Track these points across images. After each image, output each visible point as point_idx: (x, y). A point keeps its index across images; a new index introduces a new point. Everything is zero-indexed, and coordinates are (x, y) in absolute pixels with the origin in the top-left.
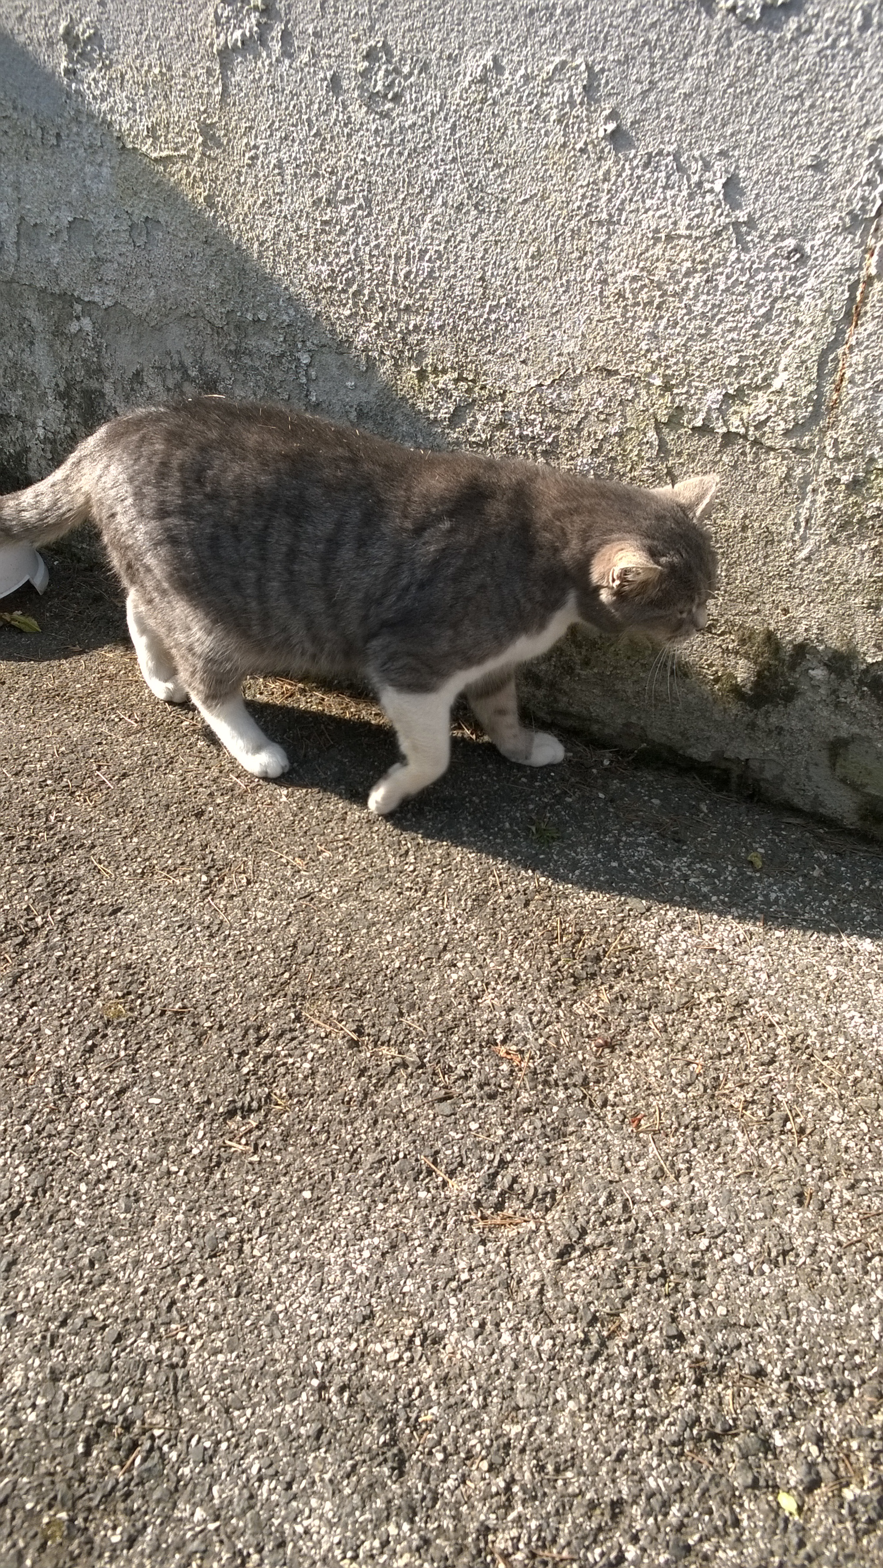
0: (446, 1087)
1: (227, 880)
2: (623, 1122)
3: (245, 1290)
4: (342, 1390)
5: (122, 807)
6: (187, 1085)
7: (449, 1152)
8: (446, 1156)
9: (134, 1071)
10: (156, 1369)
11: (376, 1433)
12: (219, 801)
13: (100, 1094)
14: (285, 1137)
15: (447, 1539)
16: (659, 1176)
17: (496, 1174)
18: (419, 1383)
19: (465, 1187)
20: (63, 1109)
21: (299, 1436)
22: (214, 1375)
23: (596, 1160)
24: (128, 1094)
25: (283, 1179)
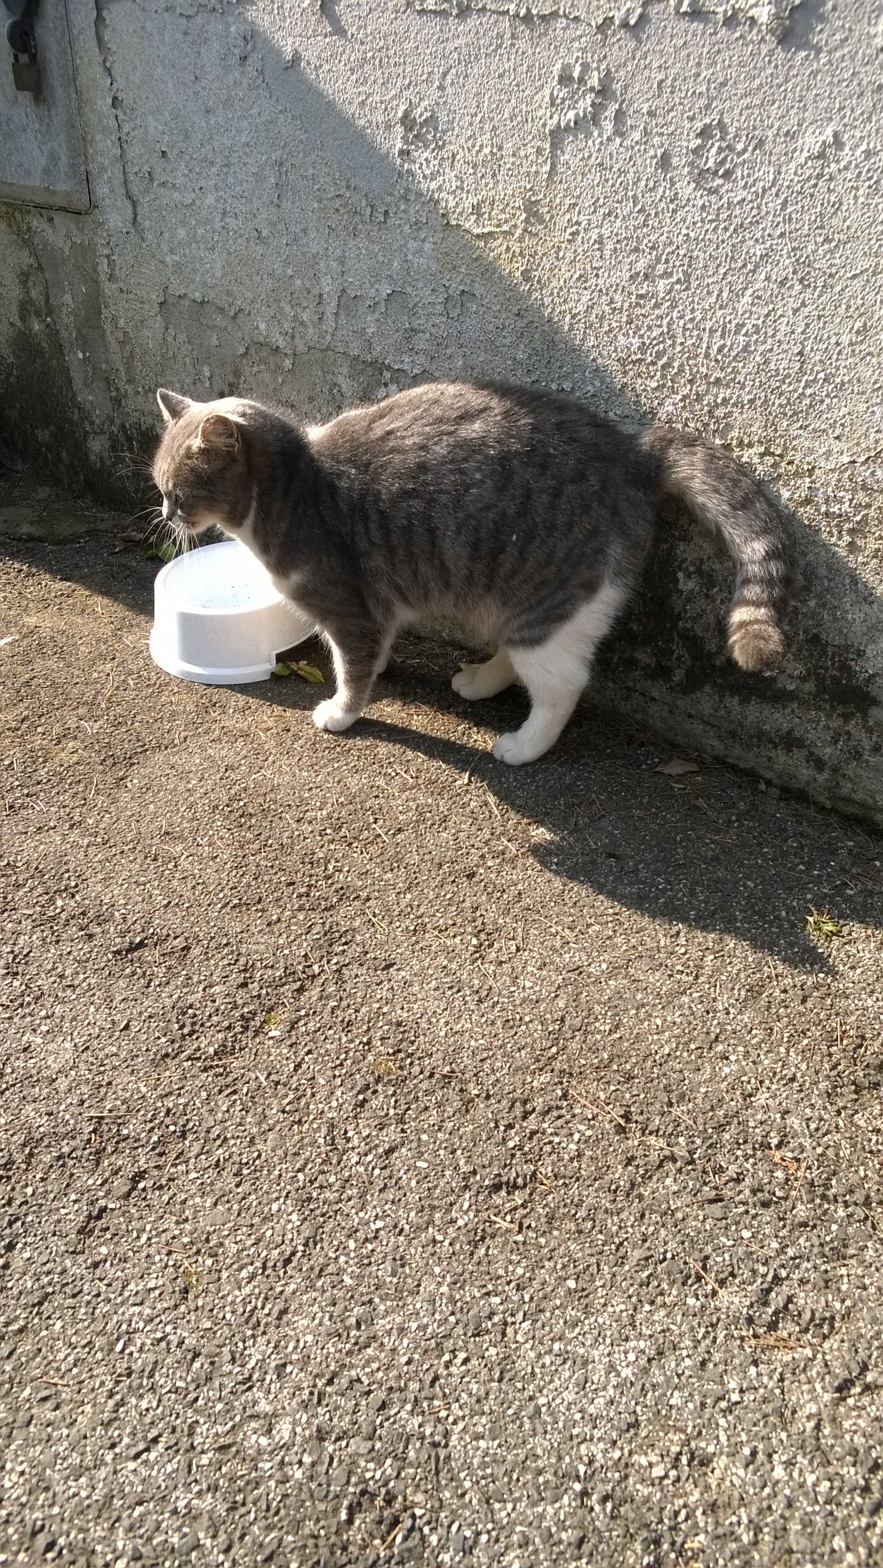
0: (716, 1188)
1: (496, 945)
3: (507, 1376)
4: (605, 1499)
5: (396, 862)
6: (453, 1152)
7: (719, 1259)
8: (716, 1263)
9: (403, 1131)
10: (418, 1444)
11: (639, 1551)
12: (490, 864)
13: (370, 1150)
14: (550, 1219)
17: (769, 1291)
18: (685, 1506)
19: (736, 1300)
20: (334, 1161)
21: (560, 1542)
22: (476, 1461)
23: (879, 1289)
24: (396, 1154)
25: (547, 1264)
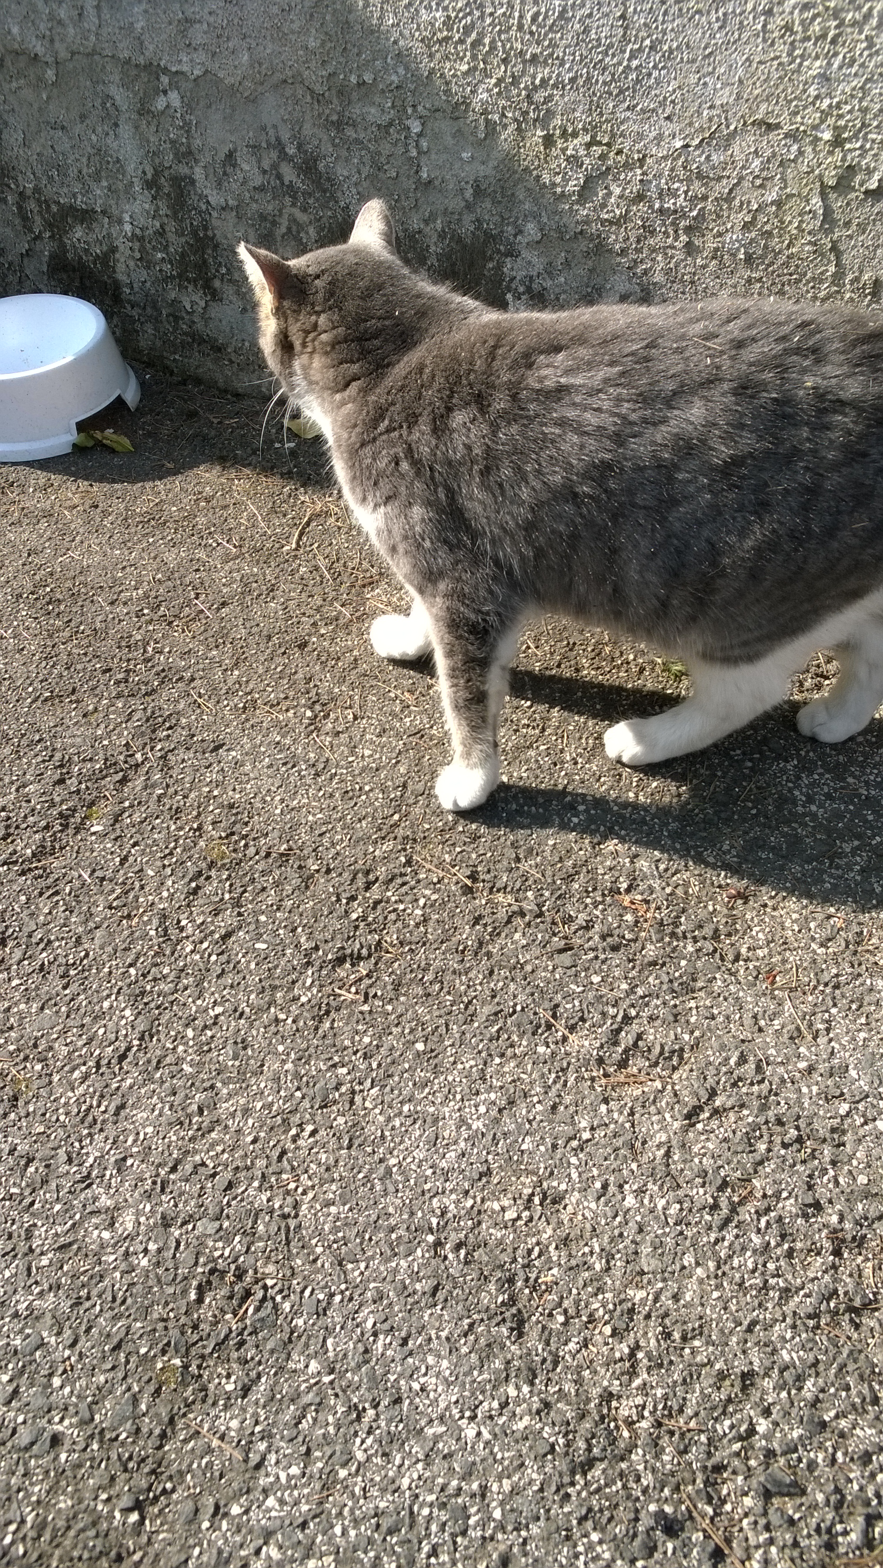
0: (566, 938)
1: (332, 715)
2: (756, 977)
3: (356, 1143)
4: (458, 1247)
5: (221, 638)
6: (294, 930)
7: (569, 1006)
8: (566, 1010)
9: (240, 914)
10: (267, 1218)
11: (493, 1291)
12: (323, 631)
13: (205, 938)
14: (397, 986)
15: (569, 1403)
16: (796, 1036)
17: (619, 1031)
18: (538, 1244)
19: (586, 1043)
20: (168, 952)
21: (415, 1292)
22: (326, 1227)
23: (728, 1017)
24: (233, 939)
25: (394, 1030)
